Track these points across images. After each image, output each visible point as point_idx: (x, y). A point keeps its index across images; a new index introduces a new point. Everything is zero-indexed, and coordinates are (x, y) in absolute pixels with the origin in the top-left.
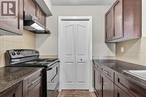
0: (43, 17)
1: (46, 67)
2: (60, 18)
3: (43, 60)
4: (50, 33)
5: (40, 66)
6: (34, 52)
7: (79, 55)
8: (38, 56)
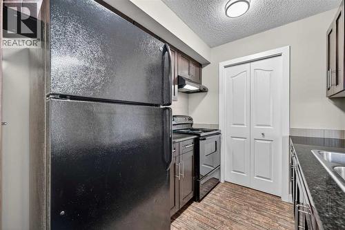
0: (198, 69)
1: (199, 135)
2: (222, 64)
3: (198, 130)
4: (207, 91)
5: (195, 134)
6: (187, 119)
7: (258, 125)
8: (192, 124)
